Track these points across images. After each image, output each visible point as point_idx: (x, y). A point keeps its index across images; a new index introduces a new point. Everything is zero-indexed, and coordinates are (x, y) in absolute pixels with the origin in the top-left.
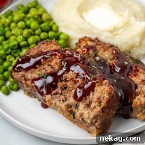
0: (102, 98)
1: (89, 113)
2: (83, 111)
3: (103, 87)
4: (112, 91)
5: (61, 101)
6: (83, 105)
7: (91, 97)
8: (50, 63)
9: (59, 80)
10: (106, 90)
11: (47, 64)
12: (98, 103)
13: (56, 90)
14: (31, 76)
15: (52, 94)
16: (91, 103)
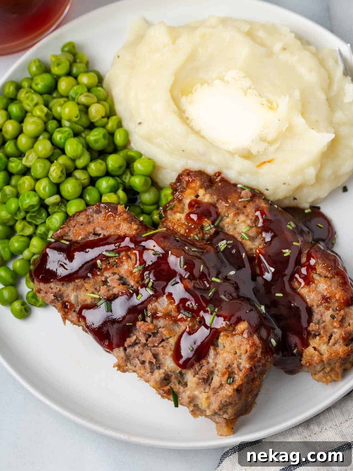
0: (235, 366)
1: (208, 398)
2: (196, 393)
3: (237, 339)
4: (256, 350)
5: (147, 364)
6: (195, 379)
7: (211, 360)
8: (116, 270)
9: (140, 316)
10: (243, 348)
11: (111, 271)
12: (227, 376)
13: (134, 338)
14: (77, 297)
15: (126, 345)
16: (211, 373)
